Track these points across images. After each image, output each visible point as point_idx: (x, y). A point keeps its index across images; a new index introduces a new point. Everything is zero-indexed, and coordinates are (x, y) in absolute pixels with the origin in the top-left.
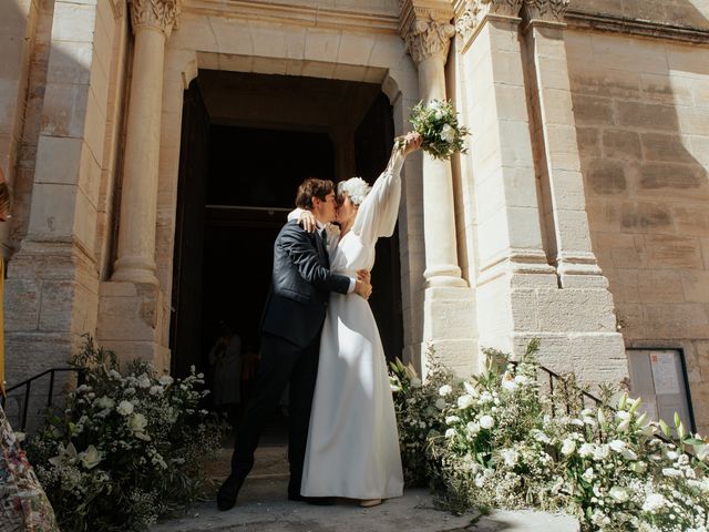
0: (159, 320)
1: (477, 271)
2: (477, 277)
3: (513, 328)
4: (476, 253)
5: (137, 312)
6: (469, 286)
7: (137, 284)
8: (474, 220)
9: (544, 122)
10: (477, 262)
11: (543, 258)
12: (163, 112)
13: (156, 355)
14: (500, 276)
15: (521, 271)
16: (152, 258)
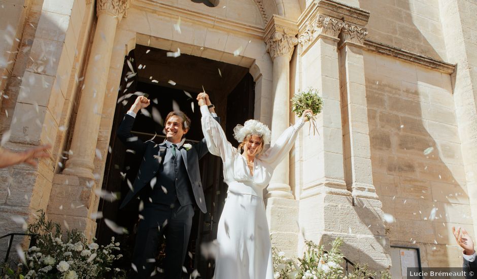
0: (92, 203)
1: (301, 190)
2: (301, 193)
3: (324, 229)
4: (301, 179)
5: (78, 197)
6: (295, 198)
7: (80, 178)
8: (301, 157)
9: (349, 102)
10: (301, 184)
11: (344, 186)
12: (110, 67)
13: (87, 227)
14: (317, 194)
15: (331, 193)
16: (92, 161)
